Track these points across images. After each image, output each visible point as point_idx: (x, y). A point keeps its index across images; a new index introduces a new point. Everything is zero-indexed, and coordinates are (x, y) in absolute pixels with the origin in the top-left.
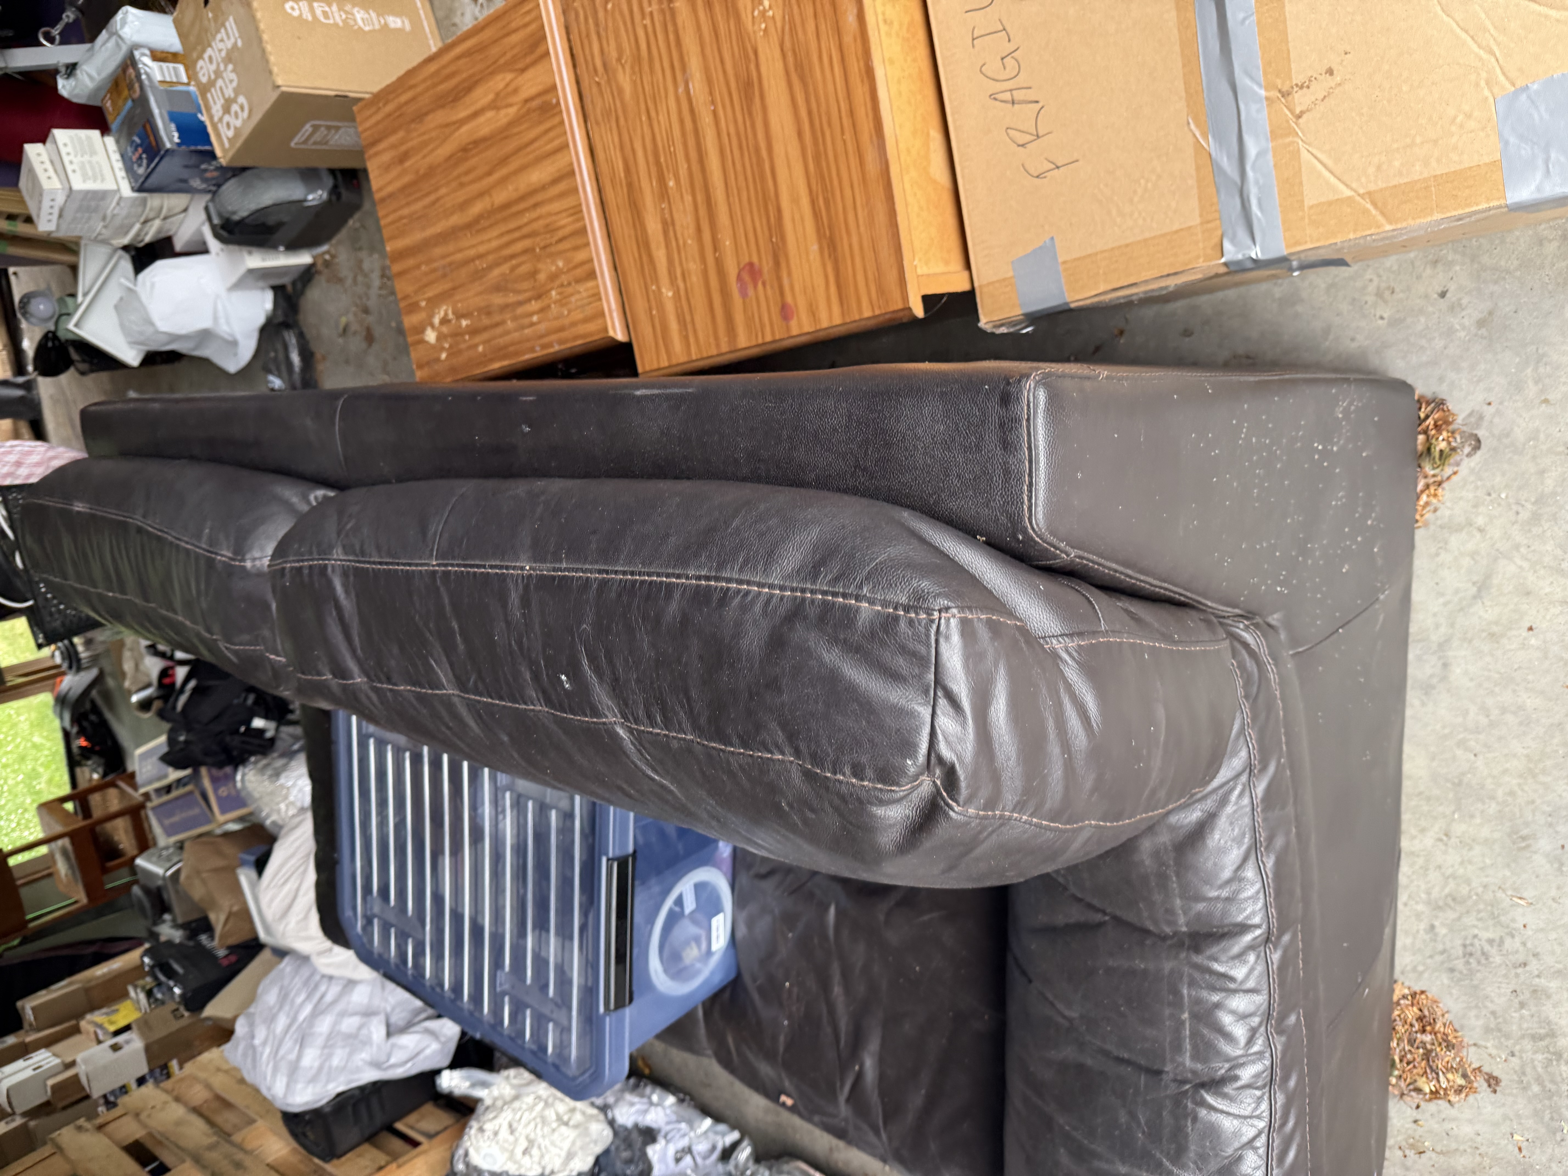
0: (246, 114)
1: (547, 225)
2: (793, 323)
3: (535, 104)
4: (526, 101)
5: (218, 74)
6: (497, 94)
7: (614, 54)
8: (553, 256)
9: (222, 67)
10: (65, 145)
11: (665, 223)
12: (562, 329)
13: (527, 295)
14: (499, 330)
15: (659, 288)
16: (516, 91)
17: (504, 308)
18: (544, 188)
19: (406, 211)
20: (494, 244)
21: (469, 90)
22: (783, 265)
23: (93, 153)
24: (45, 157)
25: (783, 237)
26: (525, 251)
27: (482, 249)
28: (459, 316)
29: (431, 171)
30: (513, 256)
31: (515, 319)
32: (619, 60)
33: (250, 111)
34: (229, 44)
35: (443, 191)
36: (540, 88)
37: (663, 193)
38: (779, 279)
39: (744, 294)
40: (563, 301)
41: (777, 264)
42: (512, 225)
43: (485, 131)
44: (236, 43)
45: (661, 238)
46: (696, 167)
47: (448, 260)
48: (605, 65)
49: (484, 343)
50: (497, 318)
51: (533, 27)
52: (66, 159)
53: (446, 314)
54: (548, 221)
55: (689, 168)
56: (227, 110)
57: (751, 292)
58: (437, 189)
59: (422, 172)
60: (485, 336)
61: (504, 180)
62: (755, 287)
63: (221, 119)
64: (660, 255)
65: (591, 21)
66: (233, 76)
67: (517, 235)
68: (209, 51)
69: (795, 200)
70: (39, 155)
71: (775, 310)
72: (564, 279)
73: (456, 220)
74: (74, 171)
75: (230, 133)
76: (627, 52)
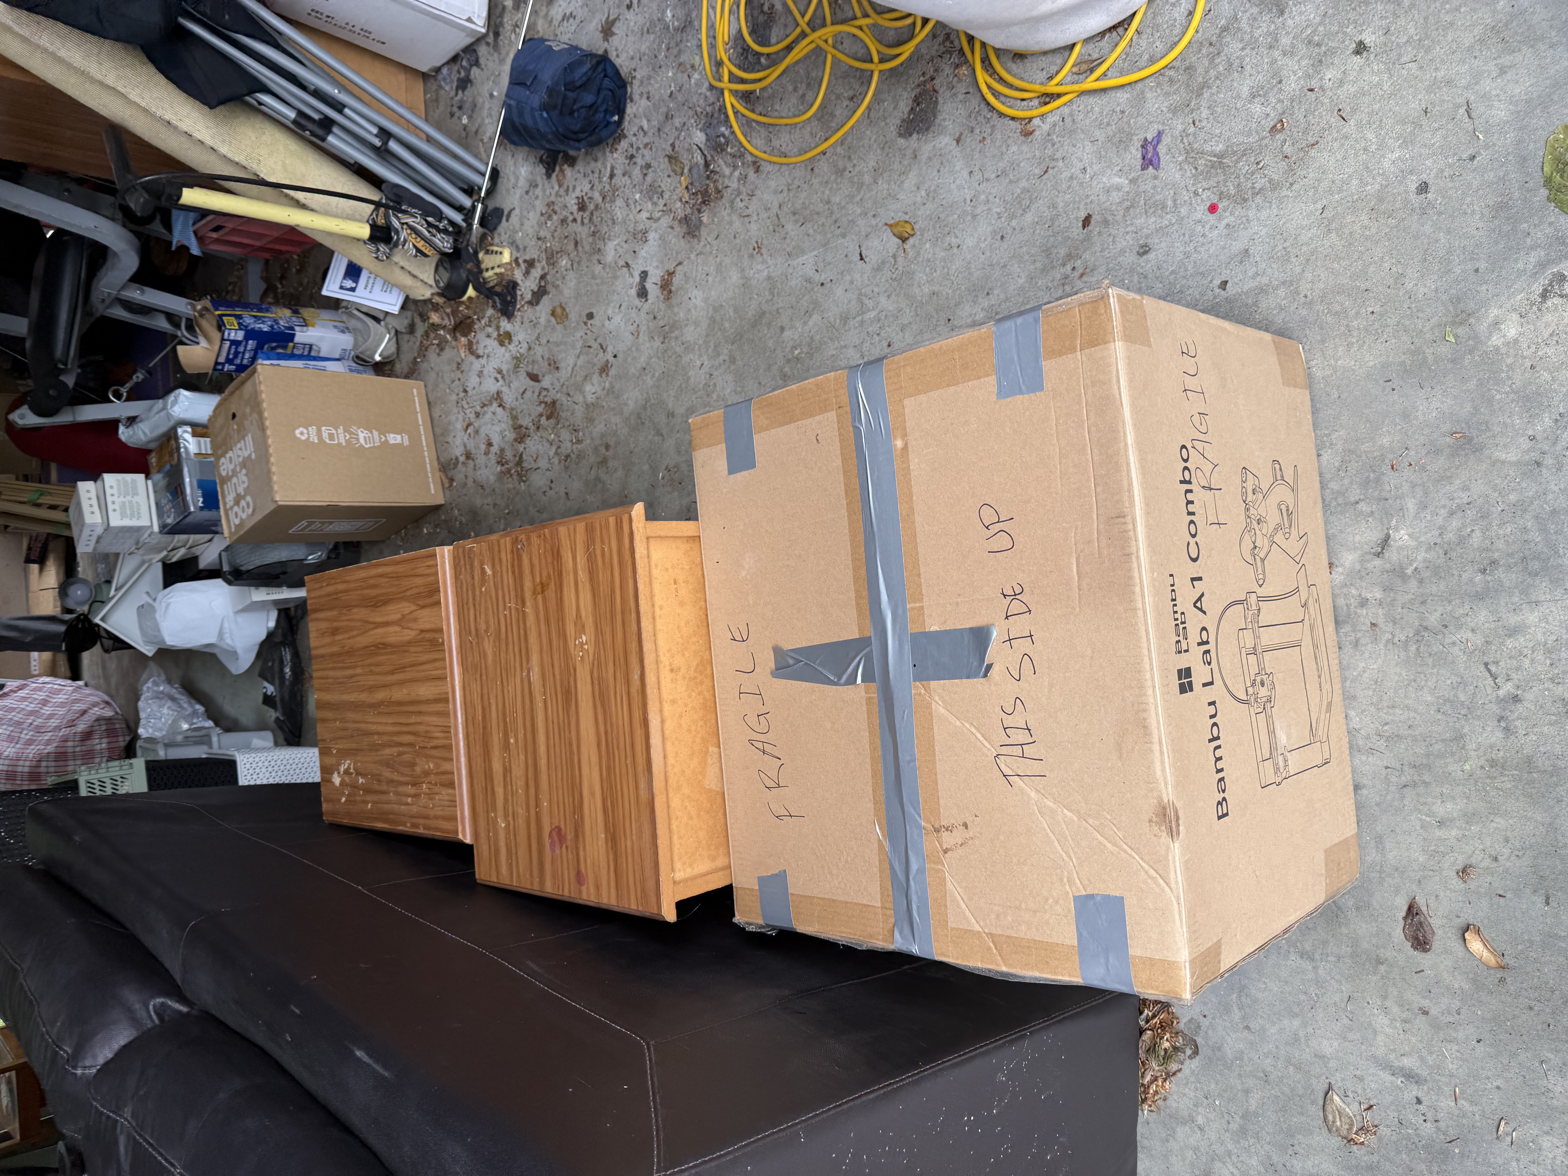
0: (250, 511)
1: (427, 732)
2: (584, 888)
3: (428, 636)
4: (422, 631)
5: (235, 473)
6: (404, 616)
7: (483, 627)
8: (429, 757)
9: (238, 469)
10: (112, 487)
11: (505, 769)
12: (427, 817)
13: (407, 779)
14: (384, 797)
15: (496, 817)
16: (415, 620)
17: (390, 782)
18: (428, 702)
19: (331, 673)
20: (390, 729)
21: (386, 603)
22: (581, 839)
23: (135, 494)
24: (93, 494)
25: (582, 817)
26: (410, 745)
27: (381, 728)
28: (358, 774)
29: (350, 653)
30: (401, 744)
31: (397, 794)
32: (486, 631)
33: (254, 511)
34: (246, 454)
35: (359, 671)
36: (432, 626)
37: (506, 746)
38: (577, 849)
39: (553, 851)
40: (430, 795)
41: (577, 836)
42: (403, 720)
43: (392, 639)
44: (250, 455)
45: (501, 779)
46: (529, 736)
47: (356, 725)
48: (476, 630)
49: (374, 803)
50: (384, 788)
51: (432, 578)
52: (109, 499)
53: (349, 768)
54: (428, 728)
55: (525, 734)
56: (237, 503)
57: (558, 851)
58: (355, 667)
59: (346, 648)
60: (375, 798)
61: (402, 683)
62: (561, 847)
63: (232, 508)
64: (499, 791)
65: (470, 593)
66: (245, 479)
67: (405, 729)
68: (230, 454)
69: (592, 794)
70: (88, 491)
71: (573, 873)
72: (432, 778)
73: (364, 697)
74: (114, 510)
75: (237, 521)
76: (492, 629)
